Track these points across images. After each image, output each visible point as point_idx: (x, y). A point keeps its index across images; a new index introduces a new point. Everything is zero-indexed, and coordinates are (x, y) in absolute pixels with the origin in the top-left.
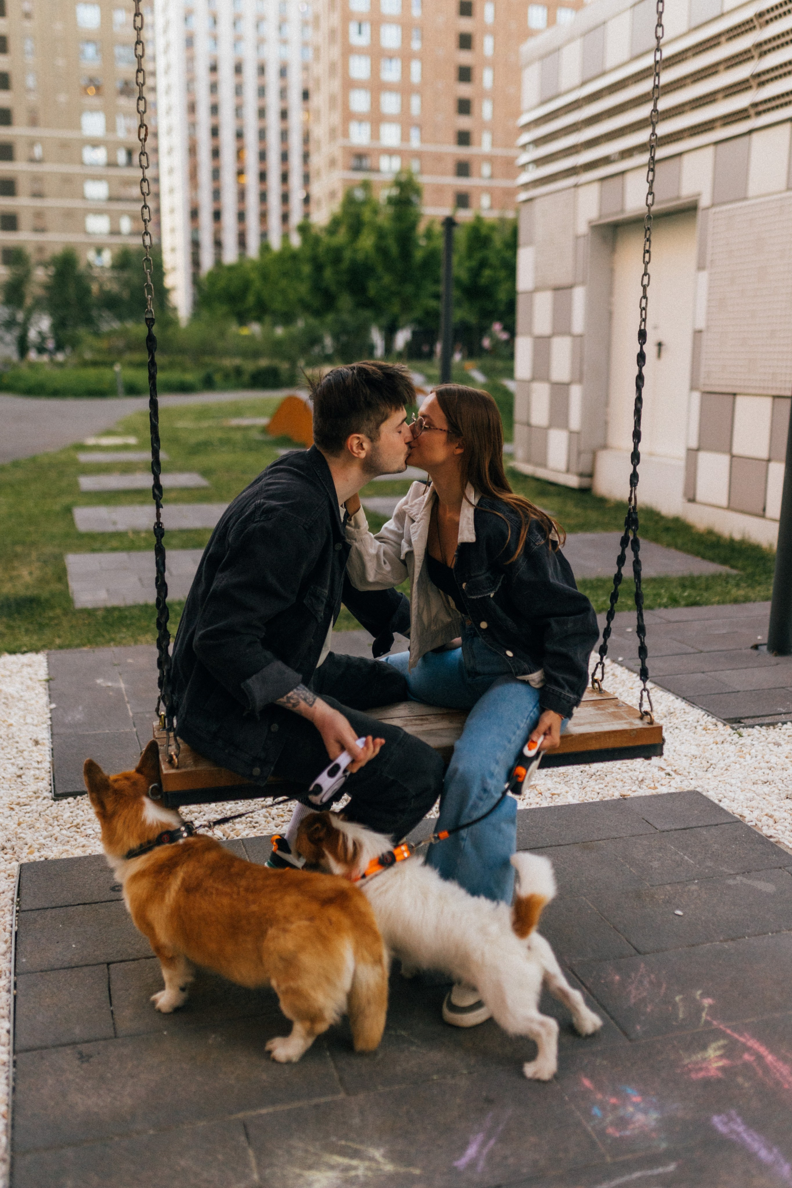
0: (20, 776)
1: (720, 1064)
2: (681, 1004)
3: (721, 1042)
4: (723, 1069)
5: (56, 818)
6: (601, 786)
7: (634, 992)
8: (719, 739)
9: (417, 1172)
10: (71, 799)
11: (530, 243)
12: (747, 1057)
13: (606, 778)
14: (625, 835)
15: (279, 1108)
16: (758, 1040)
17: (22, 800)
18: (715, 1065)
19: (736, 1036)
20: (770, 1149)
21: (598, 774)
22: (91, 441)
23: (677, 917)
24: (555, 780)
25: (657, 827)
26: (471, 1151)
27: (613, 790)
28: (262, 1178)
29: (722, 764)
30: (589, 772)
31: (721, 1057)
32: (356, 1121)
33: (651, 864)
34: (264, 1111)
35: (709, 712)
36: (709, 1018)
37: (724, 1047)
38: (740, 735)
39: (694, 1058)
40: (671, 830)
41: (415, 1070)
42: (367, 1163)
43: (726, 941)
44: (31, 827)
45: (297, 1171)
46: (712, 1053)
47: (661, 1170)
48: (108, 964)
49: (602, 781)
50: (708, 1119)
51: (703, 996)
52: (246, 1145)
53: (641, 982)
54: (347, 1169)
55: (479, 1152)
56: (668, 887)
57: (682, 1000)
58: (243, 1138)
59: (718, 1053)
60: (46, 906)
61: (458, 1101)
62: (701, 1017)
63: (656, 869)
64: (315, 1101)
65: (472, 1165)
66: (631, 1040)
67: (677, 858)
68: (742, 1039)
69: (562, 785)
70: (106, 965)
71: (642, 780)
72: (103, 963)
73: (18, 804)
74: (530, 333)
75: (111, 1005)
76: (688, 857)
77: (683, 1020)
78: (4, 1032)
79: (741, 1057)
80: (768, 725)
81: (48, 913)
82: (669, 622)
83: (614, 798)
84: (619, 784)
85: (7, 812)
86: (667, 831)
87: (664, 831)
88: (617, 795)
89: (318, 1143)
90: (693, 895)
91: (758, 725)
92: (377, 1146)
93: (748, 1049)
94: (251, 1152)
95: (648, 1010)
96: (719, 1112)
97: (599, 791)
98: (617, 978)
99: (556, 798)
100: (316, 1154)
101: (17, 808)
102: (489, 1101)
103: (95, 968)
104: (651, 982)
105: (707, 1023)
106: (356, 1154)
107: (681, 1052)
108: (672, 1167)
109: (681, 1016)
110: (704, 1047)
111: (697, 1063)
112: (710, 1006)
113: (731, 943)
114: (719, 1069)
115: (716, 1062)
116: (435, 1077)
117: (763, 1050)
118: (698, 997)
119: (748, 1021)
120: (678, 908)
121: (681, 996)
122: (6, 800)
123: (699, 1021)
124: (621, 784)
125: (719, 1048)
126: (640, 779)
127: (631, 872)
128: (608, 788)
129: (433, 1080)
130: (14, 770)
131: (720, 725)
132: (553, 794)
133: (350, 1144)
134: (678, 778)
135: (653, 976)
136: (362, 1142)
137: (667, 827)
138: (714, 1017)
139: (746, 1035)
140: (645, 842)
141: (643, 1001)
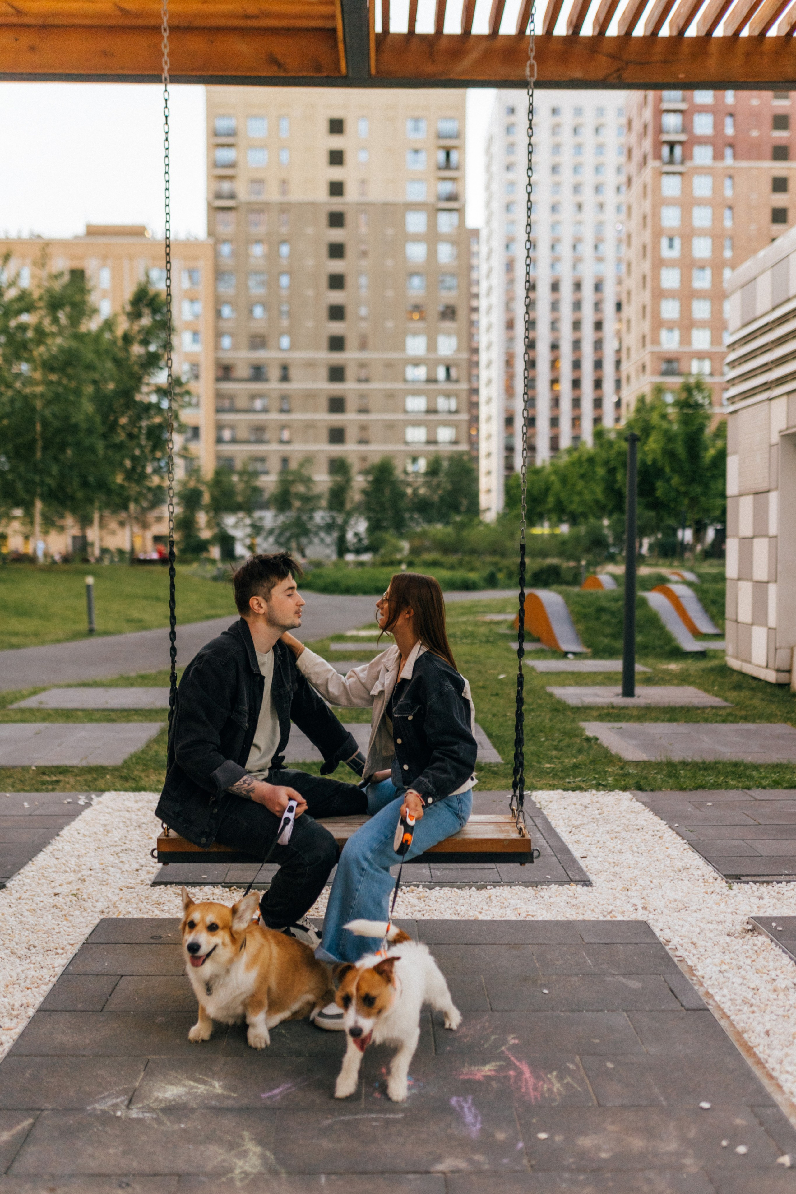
0: (137, 870)
1: (489, 1073)
2: (492, 1040)
3: (502, 1063)
4: (487, 1076)
5: (147, 898)
6: (573, 913)
8: (709, 891)
9: (235, 1095)
10: (162, 886)
11: (735, 453)
12: (512, 1073)
13: (581, 908)
14: (553, 943)
15: (176, 1057)
16: (529, 1066)
17: (130, 885)
18: (483, 1074)
19: (516, 1062)
20: (475, 1117)
22: (350, 633)
23: (541, 994)
25: (585, 941)
26: (276, 1091)
27: (581, 916)
28: (140, 1086)
29: (695, 908)
30: (572, 903)
31: (492, 1070)
32: (216, 1069)
33: (556, 962)
34: (165, 1056)
35: (717, 870)
36: (505, 1050)
37: (500, 1066)
38: (730, 888)
39: (473, 1068)
40: (594, 943)
42: (207, 1087)
43: (566, 1011)
44: (128, 901)
45: (163, 1085)
46: (487, 1067)
47: (391, 1116)
48: (122, 976)
49: (578, 909)
50: (449, 1098)
51: (514, 1038)
52: (142, 1070)
53: (476, 1026)
54: (193, 1088)
55: (281, 1092)
56: (554, 977)
57: (496, 1038)
58: (142, 1067)
59: (493, 1068)
60: (104, 942)
61: (289, 1068)
62: (500, 1049)
63: (556, 965)
64: (200, 1056)
65: (270, 1098)
66: (436, 1054)
67: (581, 960)
68: (518, 1063)
71: (611, 911)
72: (119, 975)
73: (128, 887)
74: (736, 536)
75: (110, 996)
76: (591, 960)
77: (487, 1048)
78: (38, 1002)
79: (507, 1072)
80: (763, 882)
81: (102, 946)
82: (756, 800)
84: (588, 912)
85: (117, 891)
86: (591, 944)
87: (588, 944)
88: (578, 918)
89: (186, 1076)
90: (569, 983)
91: (753, 882)
92: (219, 1080)
93: (516, 1068)
94: (142, 1074)
95: (465, 1040)
96: (459, 1096)
100: (180, 1079)
101: (124, 889)
103: (112, 977)
104: (483, 1027)
105: (503, 1052)
106: (205, 1083)
107: (466, 1064)
108: (400, 1115)
109: (486, 1046)
110: (484, 1063)
111: (471, 1071)
112: (514, 1044)
113: (568, 1014)
114: (484, 1076)
115: (486, 1072)
117: (527, 1071)
118: (509, 1038)
119: (533, 1054)
120: (548, 989)
121: (497, 1036)
122: (121, 884)
123: (496, 1051)
124: (590, 912)
125: (496, 1066)
126: (609, 910)
127: (535, 965)
128: (577, 914)
130: (136, 866)
131: (719, 879)
133: (205, 1078)
134: (640, 911)
135: (487, 1024)
136: (213, 1078)
138: (508, 1049)
139: (524, 1062)
140: (565, 949)
141: (466, 1036)
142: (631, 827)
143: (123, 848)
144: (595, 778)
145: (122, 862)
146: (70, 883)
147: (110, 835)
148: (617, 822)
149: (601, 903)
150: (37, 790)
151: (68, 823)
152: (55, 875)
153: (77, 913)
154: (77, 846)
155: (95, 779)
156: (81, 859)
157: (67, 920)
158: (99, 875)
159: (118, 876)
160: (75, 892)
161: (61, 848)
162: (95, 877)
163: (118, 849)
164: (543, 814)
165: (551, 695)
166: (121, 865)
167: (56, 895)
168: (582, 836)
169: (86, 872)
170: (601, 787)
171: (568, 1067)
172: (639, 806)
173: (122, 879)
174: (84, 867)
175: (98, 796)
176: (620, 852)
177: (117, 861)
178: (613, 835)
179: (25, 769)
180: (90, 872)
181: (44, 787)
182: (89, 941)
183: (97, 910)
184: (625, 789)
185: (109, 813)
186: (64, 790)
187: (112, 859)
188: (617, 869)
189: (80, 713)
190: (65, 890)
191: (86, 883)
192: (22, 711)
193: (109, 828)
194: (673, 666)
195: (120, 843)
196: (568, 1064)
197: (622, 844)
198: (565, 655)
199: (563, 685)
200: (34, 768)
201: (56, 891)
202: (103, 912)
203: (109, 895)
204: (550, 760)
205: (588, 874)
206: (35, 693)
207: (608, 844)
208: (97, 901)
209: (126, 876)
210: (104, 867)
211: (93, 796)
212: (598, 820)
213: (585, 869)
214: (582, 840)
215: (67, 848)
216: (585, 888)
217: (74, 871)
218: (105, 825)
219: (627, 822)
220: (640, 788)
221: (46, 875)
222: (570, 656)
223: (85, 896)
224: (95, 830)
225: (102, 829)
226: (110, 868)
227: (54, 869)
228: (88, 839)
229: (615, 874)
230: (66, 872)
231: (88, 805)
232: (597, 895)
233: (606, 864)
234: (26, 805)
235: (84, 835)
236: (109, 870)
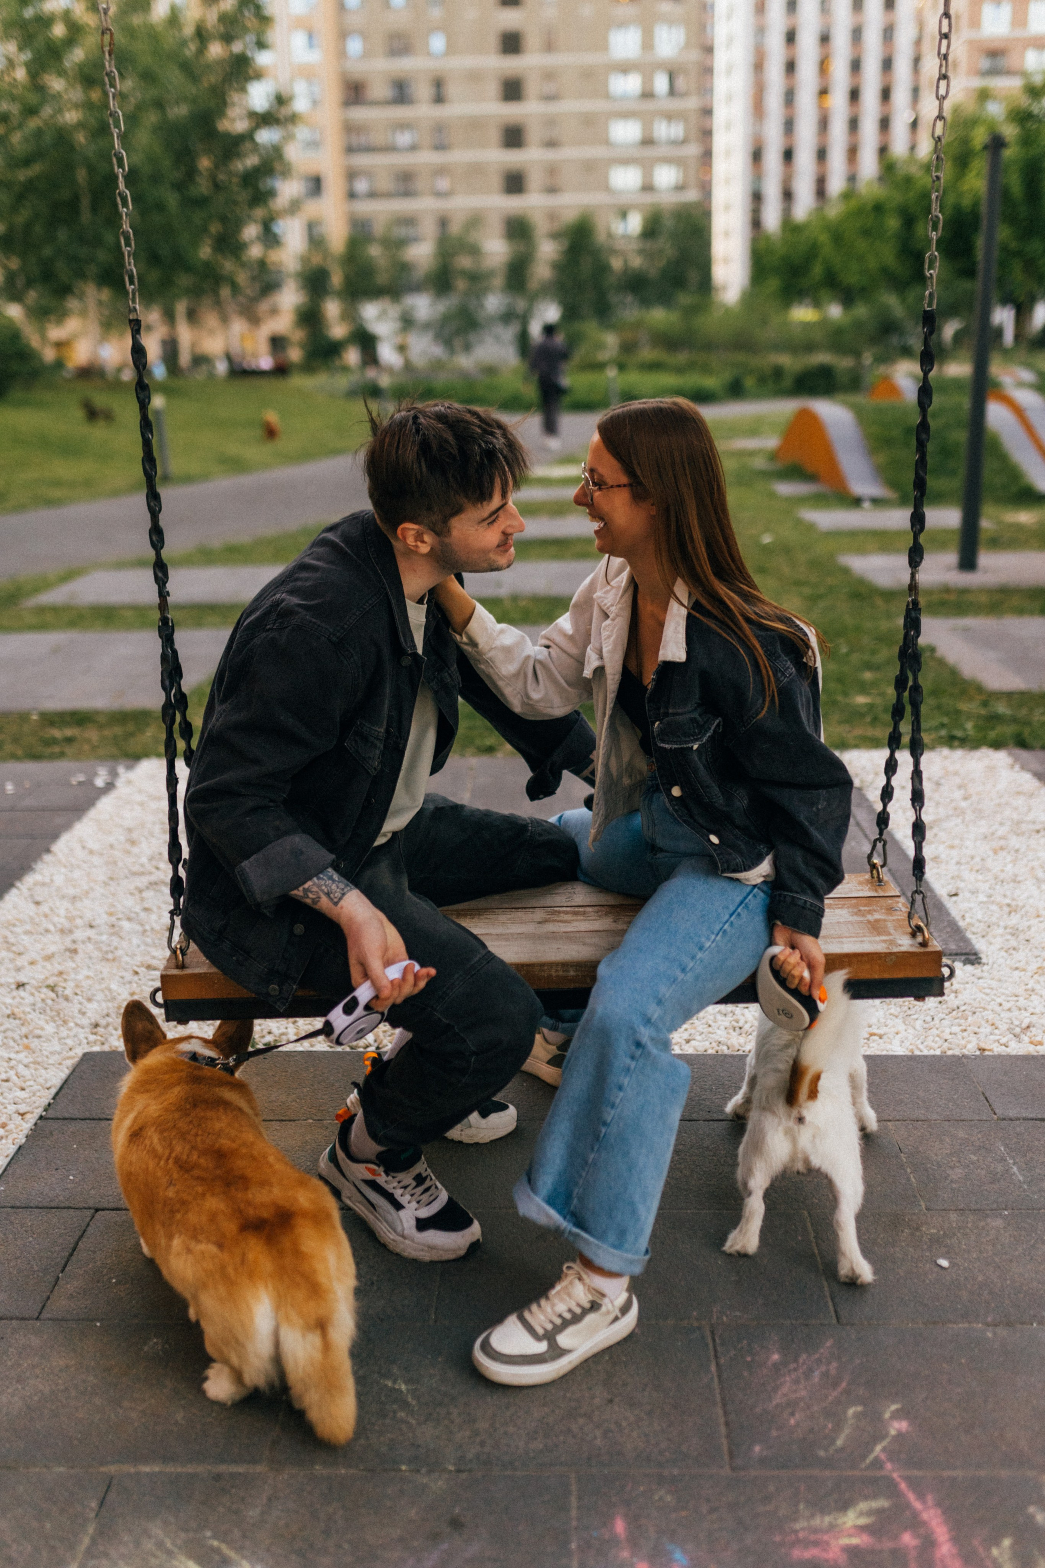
1: (855, 1541)
2: (850, 1422)
3: (881, 1503)
4: (853, 1552)
6: (956, 1029)
7: (785, 1389)
12: (908, 1539)
13: (970, 1019)
14: (935, 1116)
15: (170, 1469)
16: (944, 1513)
18: (845, 1541)
19: (911, 1497)
21: (962, 1008)
22: (538, 471)
23: (936, 1269)
24: (892, 1011)
25: (997, 1111)
27: (973, 1038)
30: (950, 1005)
31: (862, 1529)
32: (253, 1513)
33: (949, 1172)
34: (147, 1469)
36: (883, 1457)
37: (879, 1512)
39: (817, 1521)
40: (1018, 1119)
41: (384, 1449)
43: (995, 1324)
46: (851, 1519)
48: (97, 1210)
49: (963, 1021)
51: (896, 1416)
52: (92, 1515)
53: (811, 1370)
56: (953, 1216)
57: (857, 1416)
58: (94, 1504)
59: (863, 1521)
60: (77, 1116)
61: (413, 1513)
62: (872, 1451)
63: (952, 1181)
64: (222, 1468)
66: (733, 1469)
67: (1000, 1168)
68: (917, 1505)
69: (899, 1021)
70: (92, 1211)
71: (1028, 1027)
72: (90, 1208)
75: (62, 1271)
76: (1019, 1168)
77: (843, 1449)
79: (896, 1537)
81: (72, 1127)
83: (966, 1052)
84: (986, 1029)
85: (128, 976)
86: (1011, 1120)
87: (1004, 1119)
88: (971, 1049)
89: (183, 1535)
90: (987, 1235)
93: (916, 1524)
94: (91, 1529)
95: (792, 1422)
97: (948, 1037)
98: (776, 1357)
99: (874, 1041)
100: (169, 1553)
102: (456, 1524)
103: (78, 1212)
104: (826, 1374)
105: (877, 1464)
107: (801, 1506)
109: (839, 1442)
110: (844, 1506)
111: (815, 1531)
112: (900, 1434)
113: (1001, 1330)
114: (846, 1549)
115: (850, 1536)
116: (404, 1468)
117: (941, 1532)
118: (887, 1415)
119: (946, 1473)
120: (946, 1254)
121: (859, 1408)
122: (139, 959)
123: (864, 1457)
124: (989, 1029)
125: (869, 1513)
126: (1024, 1025)
127: (909, 1179)
128: (965, 1034)
129: (400, 1470)
132: (872, 1035)
133: (224, 1548)
135: (834, 1365)
136: (240, 1549)
137: (1011, 1113)
138: (892, 1455)
139: (930, 1498)
140: (961, 1134)
141: (792, 1405)
142: (1024, 827)
143: (153, 878)
144: (943, 725)
145: (146, 910)
146: (49, 958)
147: (135, 850)
148: (999, 818)
149: (1006, 1005)
150: (35, 757)
151: (67, 826)
152: (26, 940)
153: (50, 1028)
154: (77, 874)
155: (132, 735)
156: (79, 904)
157: (27, 1047)
158: (104, 938)
159: (135, 941)
160: (50, 982)
161: (47, 880)
162: (96, 943)
163: (141, 882)
164: (867, 800)
165: (846, 571)
166: (143, 915)
167: (20, 986)
168: (941, 848)
169: (79, 935)
170: (956, 743)
171: (1032, 1517)
172: (1027, 780)
173: (143, 947)
174: (79, 922)
175: (129, 768)
176: (1015, 880)
177: (137, 909)
178: (996, 844)
179: (23, 717)
180: (91, 933)
181: (48, 751)
182: (51, 1113)
183: (85, 1022)
184: (997, 745)
185: (142, 804)
186: (77, 757)
187: (130, 902)
188: (1014, 920)
189: (129, 614)
190: (33, 975)
191: (78, 958)
192: (41, 610)
193: (135, 835)
194: (1025, 517)
195: (149, 867)
196: (1032, 1509)
197: (1014, 862)
198: (857, 502)
199: (861, 551)
200: (35, 717)
201: (22, 978)
202: (96, 1025)
203: (113, 986)
204: (863, 688)
205: (969, 935)
206: (69, 576)
207: (989, 863)
208: (89, 1000)
209: (149, 940)
210: (113, 919)
211: (121, 770)
212: (963, 813)
213: (962, 924)
214: (943, 856)
215: (59, 880)
216: (969, 968)
217: (62, 931)
218: (130, 830)
219: (1015, 816)
220: (1022, 743)
221: (12, 940)
222: (866, 505)
223: (68, 992)
224: (111, 839)
225: (122, 838)
226: (126, 924)
227: (28, 927)
228: (96, 860)
229: (1015, 932)
230: (47, 931)
231: (110, 786)
232: (994, 984)
233: (994, 907)
234: (10, 788)
235: (91, 852)
236: (121, 928)
